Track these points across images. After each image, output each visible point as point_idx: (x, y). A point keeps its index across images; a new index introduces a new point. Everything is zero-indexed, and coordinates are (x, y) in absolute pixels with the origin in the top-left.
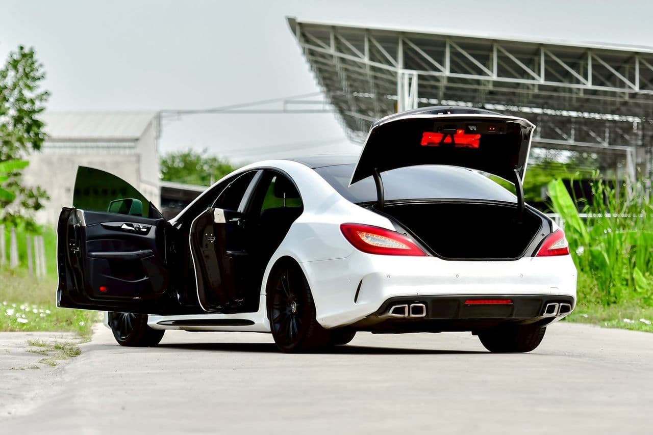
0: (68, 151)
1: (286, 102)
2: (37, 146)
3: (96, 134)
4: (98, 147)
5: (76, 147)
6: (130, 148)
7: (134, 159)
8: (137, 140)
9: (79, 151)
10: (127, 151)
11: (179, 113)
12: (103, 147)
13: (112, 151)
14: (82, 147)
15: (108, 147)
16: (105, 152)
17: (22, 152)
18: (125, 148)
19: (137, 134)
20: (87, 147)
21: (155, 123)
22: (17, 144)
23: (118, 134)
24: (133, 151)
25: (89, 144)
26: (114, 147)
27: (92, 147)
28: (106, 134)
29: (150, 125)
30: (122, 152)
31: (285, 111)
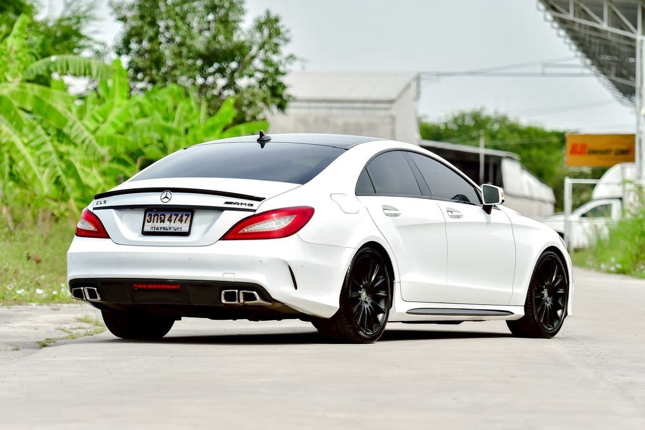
0: (324, 112)
1: (545, 65)
2: (281, 107)
3: (354, 95)
4: (353, 108)
5: (331, 108)
6: (385, 109)
7: (388, 120)
8: (391, 102)
9: (335, 112)
10: (383, 113)
11: (439, 75)
12: (358, 109)
13: (368, 112)
14: (337, 108)
15: (364, 109)
16: (360, 112)
17: (266, 113)
18: (380, 109)
19: (393, 96)
20: (342, 108)
21: (414, 85)
22: (261, 104)
23: (374, 95)
24: (388, 113)
25: (345, 105)
26: (369, 109)
27: (348, 108)
28: (362, 95)
29: (408, 86)
30: (377, 113)
31: (543, 74)
